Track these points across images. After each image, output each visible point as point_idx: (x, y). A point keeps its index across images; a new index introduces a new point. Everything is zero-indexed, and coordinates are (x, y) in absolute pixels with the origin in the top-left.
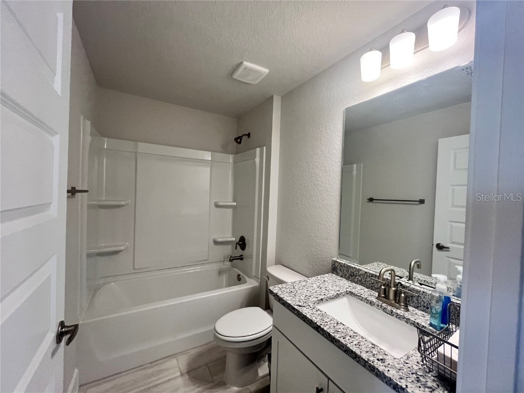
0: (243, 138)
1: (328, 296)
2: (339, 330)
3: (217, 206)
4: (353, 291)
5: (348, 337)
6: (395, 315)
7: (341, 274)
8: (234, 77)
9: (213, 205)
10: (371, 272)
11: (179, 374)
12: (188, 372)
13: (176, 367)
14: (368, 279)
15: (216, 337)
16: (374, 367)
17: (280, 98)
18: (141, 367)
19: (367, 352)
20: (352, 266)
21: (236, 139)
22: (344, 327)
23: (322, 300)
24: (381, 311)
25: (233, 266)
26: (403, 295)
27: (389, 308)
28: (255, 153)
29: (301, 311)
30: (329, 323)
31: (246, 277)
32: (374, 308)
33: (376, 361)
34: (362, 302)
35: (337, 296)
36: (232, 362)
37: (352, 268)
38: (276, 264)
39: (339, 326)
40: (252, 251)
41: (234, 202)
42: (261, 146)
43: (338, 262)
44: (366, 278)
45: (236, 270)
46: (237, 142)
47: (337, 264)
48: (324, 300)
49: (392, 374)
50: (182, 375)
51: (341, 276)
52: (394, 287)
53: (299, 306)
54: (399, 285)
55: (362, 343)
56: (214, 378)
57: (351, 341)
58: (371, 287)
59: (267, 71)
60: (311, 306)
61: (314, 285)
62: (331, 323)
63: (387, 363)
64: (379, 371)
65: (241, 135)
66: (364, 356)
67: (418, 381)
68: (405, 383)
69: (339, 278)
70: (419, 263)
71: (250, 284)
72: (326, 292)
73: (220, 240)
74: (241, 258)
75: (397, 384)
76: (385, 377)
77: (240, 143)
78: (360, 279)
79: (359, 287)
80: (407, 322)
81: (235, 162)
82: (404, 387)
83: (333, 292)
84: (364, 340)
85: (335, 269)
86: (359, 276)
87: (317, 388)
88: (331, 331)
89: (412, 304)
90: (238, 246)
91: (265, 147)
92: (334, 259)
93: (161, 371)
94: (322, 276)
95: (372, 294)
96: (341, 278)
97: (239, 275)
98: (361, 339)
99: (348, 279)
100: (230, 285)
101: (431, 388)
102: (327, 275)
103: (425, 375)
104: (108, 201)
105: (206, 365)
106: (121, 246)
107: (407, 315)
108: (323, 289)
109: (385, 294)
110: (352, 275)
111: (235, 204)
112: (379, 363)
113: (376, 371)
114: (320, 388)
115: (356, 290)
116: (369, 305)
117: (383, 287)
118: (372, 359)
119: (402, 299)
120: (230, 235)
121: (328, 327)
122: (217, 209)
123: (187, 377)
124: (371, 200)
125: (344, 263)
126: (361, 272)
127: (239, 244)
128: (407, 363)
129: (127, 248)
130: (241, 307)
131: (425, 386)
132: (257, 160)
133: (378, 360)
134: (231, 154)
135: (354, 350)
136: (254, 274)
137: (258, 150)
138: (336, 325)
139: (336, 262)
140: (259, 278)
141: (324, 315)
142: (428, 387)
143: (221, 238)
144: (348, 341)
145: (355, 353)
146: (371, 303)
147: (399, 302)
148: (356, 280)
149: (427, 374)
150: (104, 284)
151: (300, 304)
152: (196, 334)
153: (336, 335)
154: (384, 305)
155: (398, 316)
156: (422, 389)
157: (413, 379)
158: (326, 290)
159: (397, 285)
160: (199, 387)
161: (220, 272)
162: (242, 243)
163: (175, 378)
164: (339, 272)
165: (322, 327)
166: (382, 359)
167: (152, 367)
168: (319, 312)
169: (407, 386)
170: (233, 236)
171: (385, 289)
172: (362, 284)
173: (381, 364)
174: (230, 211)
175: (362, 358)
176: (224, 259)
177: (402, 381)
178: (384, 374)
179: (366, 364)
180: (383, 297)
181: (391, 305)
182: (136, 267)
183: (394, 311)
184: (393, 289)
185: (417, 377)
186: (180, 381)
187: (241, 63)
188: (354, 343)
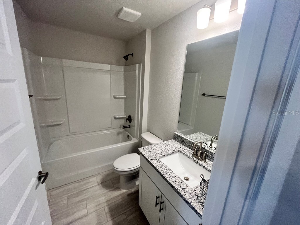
0: (129, 56)
1: (168, 153)
2: (168, 173)
3: (115, 98)
4: (182, 150)
5: (171, 177)
6: (199, 164)
7: (178, 140)
8: (119, 17)
9: (112, 97)
10: (192, 141)
11: (97, 184)
12: (101, 183)
13: (96, 181)
14: (190, 145)
15: (114, 169)
16: (179, 192)
17: (151, 30)
18: (78, 181)
19: (178, 185)
20: (184, 137)
21: (124, 57)
22: (171, 171)
23: (164, 155)
24: (193, 161)
25: (126, 131)
26: (204, 155)
27: (197, 160)
28: (136, 67)
29: (151, 162)
30: (164, 169)
31: (132, 137)
32: (190, 160)
33: (181, 190)
34: (185, 156)
35: (173, 153)
36: (122, 180)
37: (183, 138)
38: (147, 131)
39: (169, 171)
40: (135, 124)
41: (125, 95)
42: (139, 63)
43: (177, 134)
44: (189, 144)
45: (127, 132)
46: (125, 59)
47: (176, 135)
48: (165, 156)
49: (186, 196)
50: (98, 184)
51: (178, 142)
52: (201, 150)
53: (152, 160)
54: (204, 149)
55: (177, 180)
56: (114, 186)
57: (172, 179)
58: (191, 148)
59: (140, 14)
60: (158, 160)
61: (162, 147)
62: (165, 170)
63: (186, 190)
64: (181, 194)
65: (127, 55)
66: (176, 187)
67: (197, 199)
68: (191, 201)
69: (176, 142)
70: (217, 137)
71: (134, 141)
72: (168, 151)
73: (117, 117)
74: (129, 127)
75: (187, 201)
76: (183, 197)
77: (127, 60)
78: (186, 144)
79: (185, 148)
80: (203, 168)
81: (125, 71)
82: (190, 202)
83: (171, 151)
84: (178, 179)
85: (176, 137)
86: (186, 142)
87: (157, 197)
88: (164, 174)
89: (208, 159)
90: (128, 121)
91: (141, 64)
92: (175, 132)
93: (88, 183)
94: (168, 141)
95: (191, 152)
96: (178, 143)
97: (128, 136)
98: (177, 178)
99: (181, 143)
100: (124, 141)
101: (202, 203)
102: (170, 141)
103: (202, 197)
104: (49, 96)
105: (110, 180)
106: (61, 121)
107: (204, 164)
108: (166, 149)
109: (196, 153)
110: (183, 142)
111: (125, 97)
112: (182, 190)
113: (180, 194)
114: (158, 196)
115: (184, 150)
116: (188, 158)
117: (196, 150)
118: (179, 188)
119: (204, 157)
120: (123, 113)
121: (163, 171)
122: (115, 99)
123: (101, 185)
124: (204, 95)
125: (179, 135)
126: (187, 141)
127: (128, 120)
128: (195, 190)
129: (64, 122)
130: (129, 153)
131: (200, 202)
132: (137, 71)
133: (182, 189)
134: (122, 66)
135: (172, 184)
136: (136, 135)
137: (137, 65)
138: (167, 170)
139: (176, 134)
140: (138, 137)
141: (163, 165)
142: (201, 202)
143: (117, 116)
144: (171, 179)
145: (172, 185)
146: (189, 157)
147: (202, 158)
148: (184, 144)
149: (203, 196)
150: (54, 141)
151: (152, 158)
152: (106, 166)
153: (166, 176)
154: (195, 159)
155: (200, 165)
156: (198, 203)
157: (195, 198)
158: (168, 150)
159: (203, 149)
160: (107, 190)
161: (119, 133)
162: (130, 119)
163: (95, 186)
164: (177, 139)
165: (160, 171)
166: (184, 189)
167: (84, 181)
168: (161, 163)
169: (191, 202)
170: (125, 115)
171: (197, 151)
172: (187, 146)
173: (183, 191)
174: (123, 100)
175: (175, 188)
176: (121, 126)
177: (190, 199)
178: (183, 196)
179: (176, 191)
180: (195, 155)
181: (198, 159)
182: (71, 132)
183: (199, 162)
184: (200, 151)
185: (198, 198)
186: (97, 187)
187: (122, 9)
188: (173, 180)
